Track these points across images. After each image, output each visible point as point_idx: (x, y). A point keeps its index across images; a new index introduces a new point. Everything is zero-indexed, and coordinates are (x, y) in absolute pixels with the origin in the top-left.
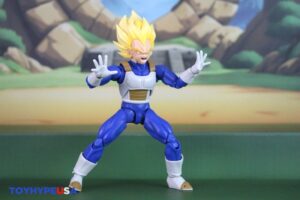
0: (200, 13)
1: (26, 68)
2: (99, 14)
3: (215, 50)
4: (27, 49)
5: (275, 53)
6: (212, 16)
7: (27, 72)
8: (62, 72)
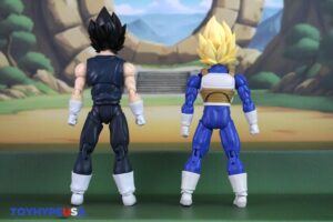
1: (54, 89)
4: (56, 71)
7: (55, 93)
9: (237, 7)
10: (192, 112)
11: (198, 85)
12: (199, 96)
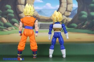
2: (37, 15)
3: (65, 23)
5: (80, 24)
6: (64, 15)
9: (66, 7)
10: (51, 34)
11: (52, 27)
12: (53, 30)
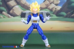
0: (50, 3)
4: (7, 12)
7: (7, 18)
8: (16, 18)
